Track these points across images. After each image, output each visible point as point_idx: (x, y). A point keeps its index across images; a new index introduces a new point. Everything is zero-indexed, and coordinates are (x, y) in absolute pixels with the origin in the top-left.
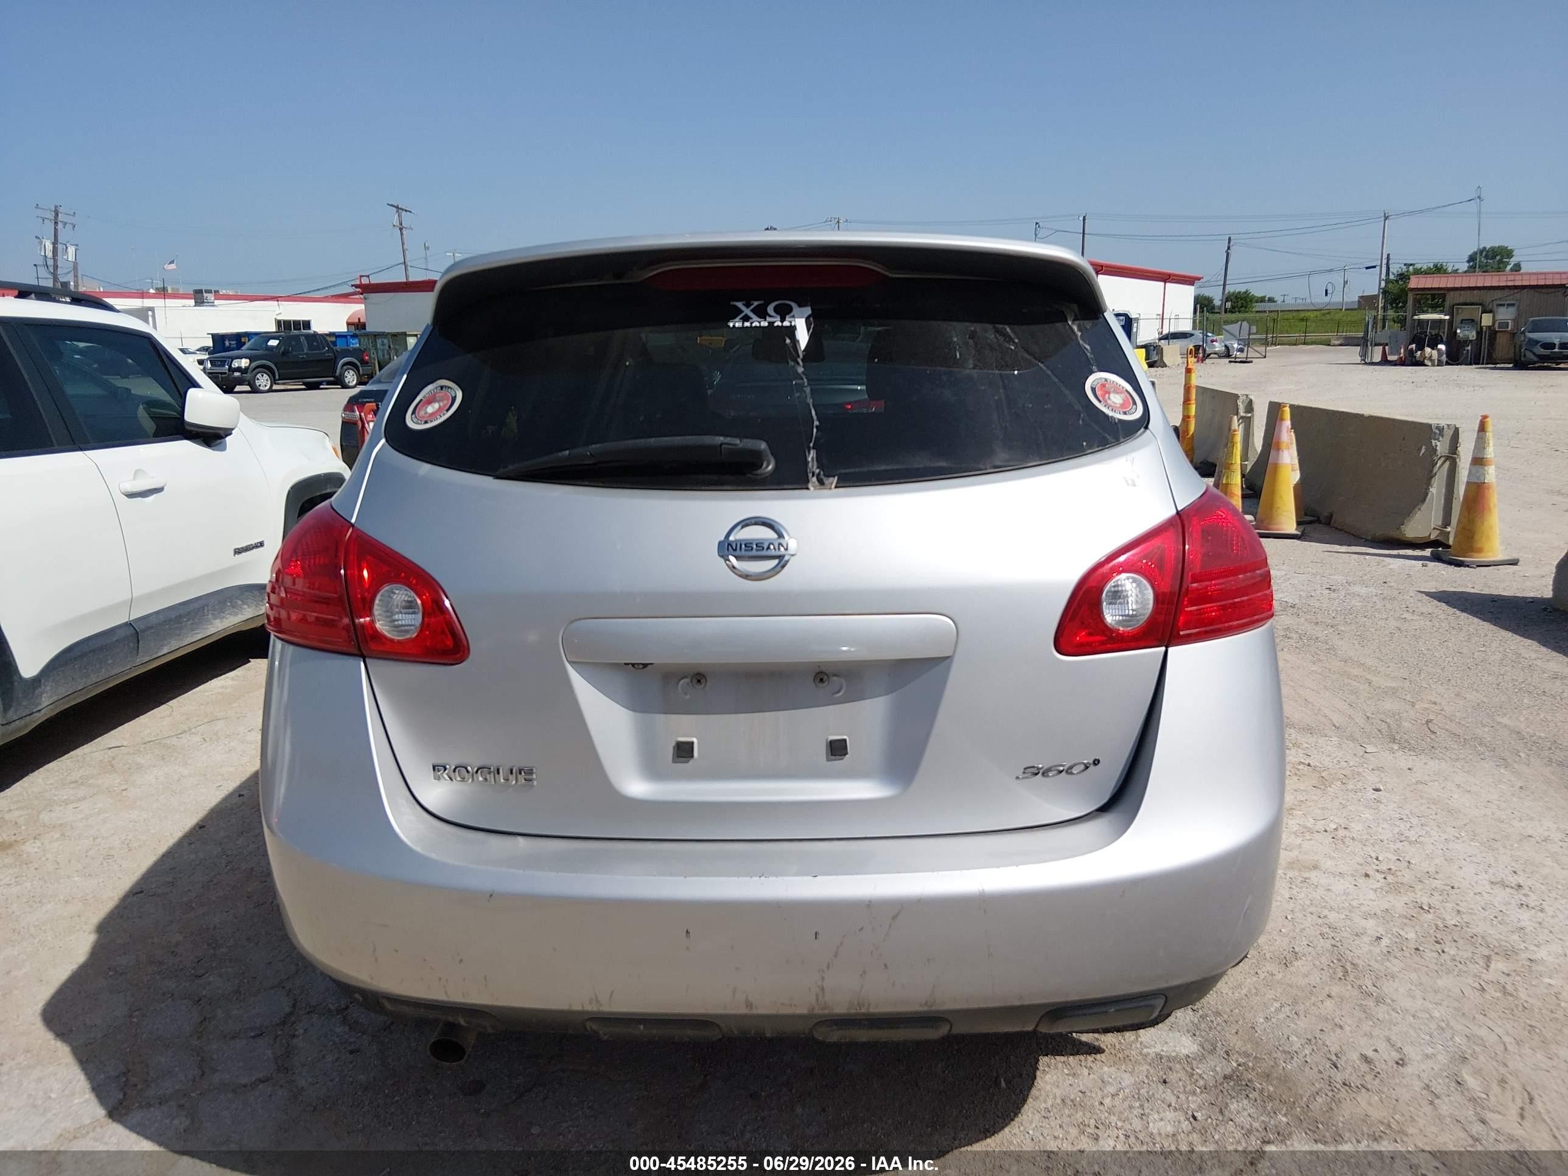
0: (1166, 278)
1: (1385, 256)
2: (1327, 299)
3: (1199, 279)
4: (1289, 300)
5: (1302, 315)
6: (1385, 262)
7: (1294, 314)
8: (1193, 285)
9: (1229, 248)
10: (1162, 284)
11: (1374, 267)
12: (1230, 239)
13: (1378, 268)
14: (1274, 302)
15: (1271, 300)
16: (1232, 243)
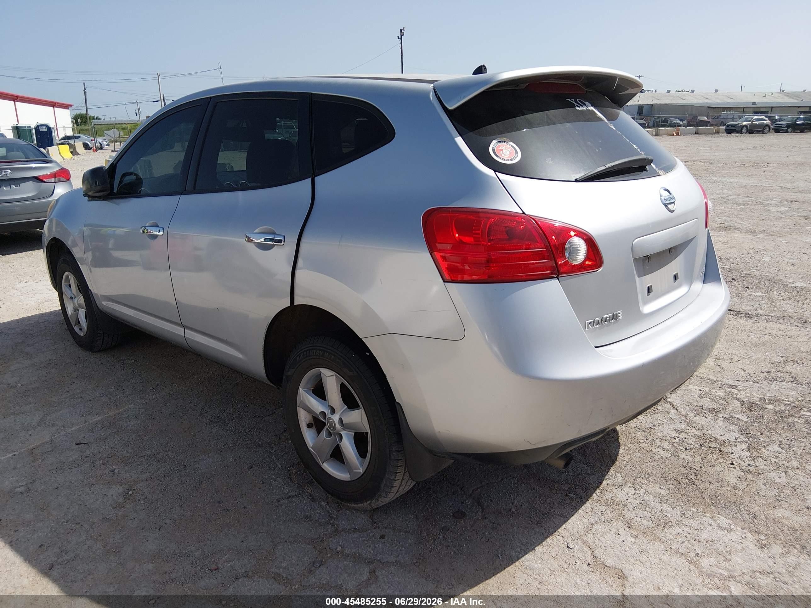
0: (54, 105)
1: (162, 95)
2: (137, 118)
3: (71, 106)
4: (107, 118)
5: (124, 126)
6: (162, 98)
7: (119, 126)
8: (68, 109)
9: (85, 89)
10: (52, 108)
11: (158, 101)
12: (84, 83)
13: (160, 102)
14: (100, 119)
15: (98, 118)
16: (86, 86)
